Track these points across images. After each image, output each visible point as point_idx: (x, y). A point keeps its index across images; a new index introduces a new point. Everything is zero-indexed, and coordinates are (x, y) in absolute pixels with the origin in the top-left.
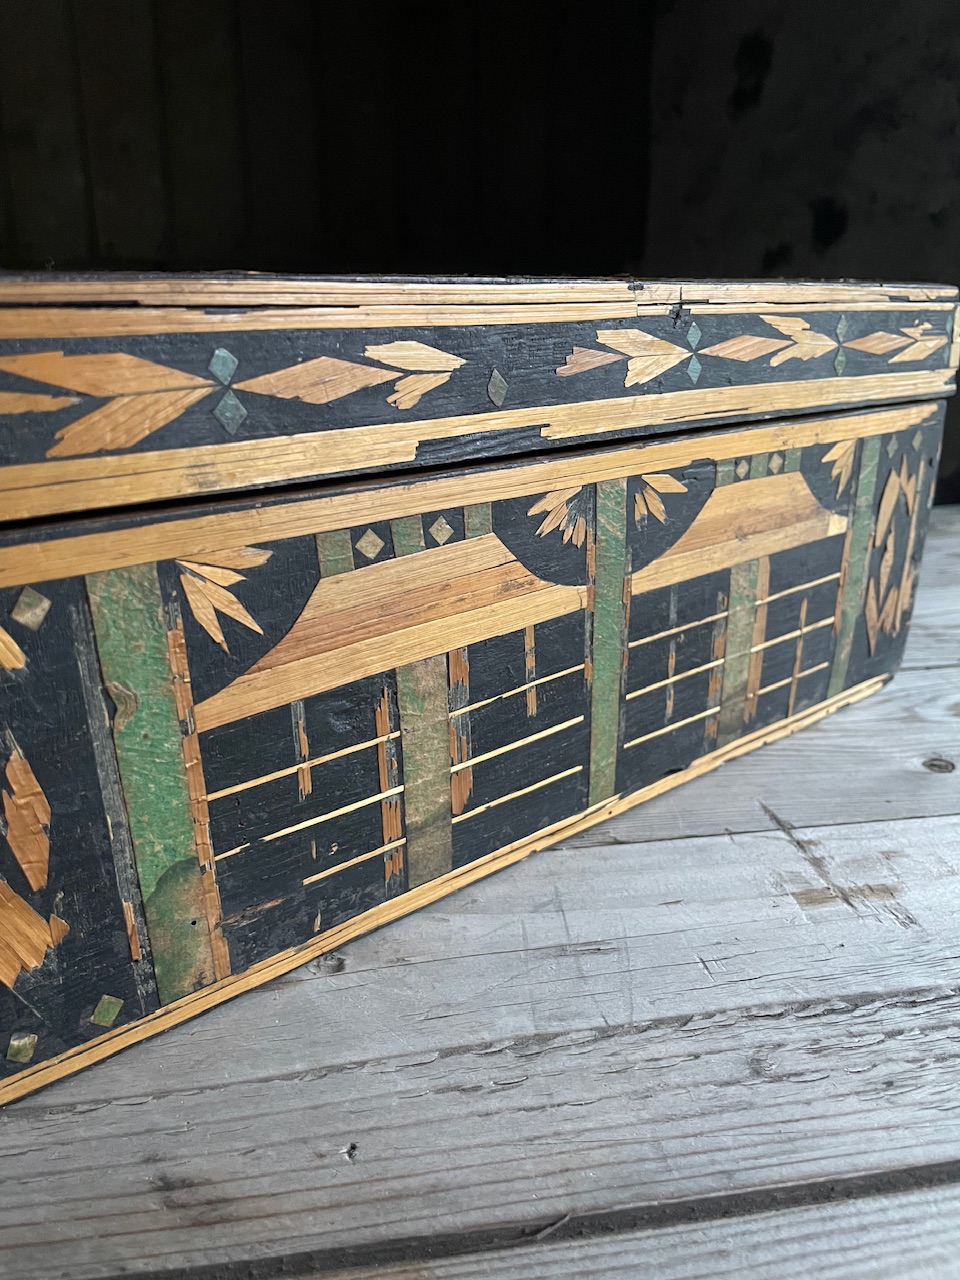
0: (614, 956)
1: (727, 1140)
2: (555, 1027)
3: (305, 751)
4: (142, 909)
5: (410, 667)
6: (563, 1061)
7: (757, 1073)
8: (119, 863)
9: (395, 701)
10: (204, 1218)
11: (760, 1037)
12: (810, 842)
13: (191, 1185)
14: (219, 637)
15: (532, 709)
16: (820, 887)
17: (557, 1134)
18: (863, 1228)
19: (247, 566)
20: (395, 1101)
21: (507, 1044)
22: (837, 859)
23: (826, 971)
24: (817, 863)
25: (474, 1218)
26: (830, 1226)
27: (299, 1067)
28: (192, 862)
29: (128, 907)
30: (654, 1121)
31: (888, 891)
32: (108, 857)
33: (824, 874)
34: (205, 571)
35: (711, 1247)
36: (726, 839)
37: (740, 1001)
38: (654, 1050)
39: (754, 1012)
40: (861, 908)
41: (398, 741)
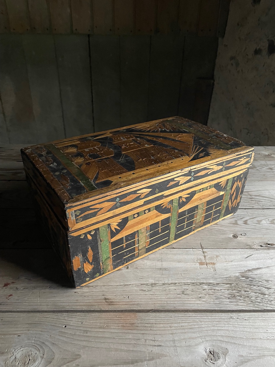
0: (168, 271)
1: (176, 302)
2: (157, 282)
3: (125, 242)
4: (102, 263)
5: (141, 229)
6: (157, 288)
7: (183, 293)
8: (100, 258)
9: (138, 234)
10: (110, 304)
11: (185, 288)
12: (205, 252)
13: (108, 299)
14: (115, 231)
15: (160, 231)
16: (203, 262)
17: (154, 299)
18: (189, 317)
19: (119, 222)
20: (134, 291)
21: (150, 284)
22: (209, 256)
23: (199, 278)
24: (205, 257)
25: (143, 308)
26: (185, 316)
27: (122, 284)
28: (109, 257)
29: (101, 263)
30: (167, 298)
31: (214, 264)
32: (99, 258)
33: (205, 259)
34: (113, 224)
35: (170, 316)
36: (192, 249)
37: (184, 281)
38: (170, 288)
39: (186, 283)
40: (208, 267)
41: (138, 239)
